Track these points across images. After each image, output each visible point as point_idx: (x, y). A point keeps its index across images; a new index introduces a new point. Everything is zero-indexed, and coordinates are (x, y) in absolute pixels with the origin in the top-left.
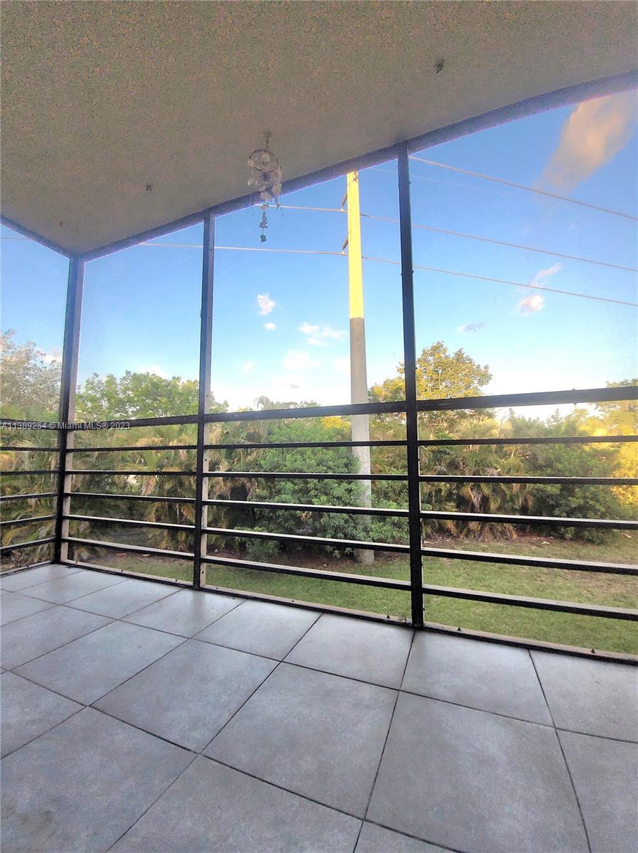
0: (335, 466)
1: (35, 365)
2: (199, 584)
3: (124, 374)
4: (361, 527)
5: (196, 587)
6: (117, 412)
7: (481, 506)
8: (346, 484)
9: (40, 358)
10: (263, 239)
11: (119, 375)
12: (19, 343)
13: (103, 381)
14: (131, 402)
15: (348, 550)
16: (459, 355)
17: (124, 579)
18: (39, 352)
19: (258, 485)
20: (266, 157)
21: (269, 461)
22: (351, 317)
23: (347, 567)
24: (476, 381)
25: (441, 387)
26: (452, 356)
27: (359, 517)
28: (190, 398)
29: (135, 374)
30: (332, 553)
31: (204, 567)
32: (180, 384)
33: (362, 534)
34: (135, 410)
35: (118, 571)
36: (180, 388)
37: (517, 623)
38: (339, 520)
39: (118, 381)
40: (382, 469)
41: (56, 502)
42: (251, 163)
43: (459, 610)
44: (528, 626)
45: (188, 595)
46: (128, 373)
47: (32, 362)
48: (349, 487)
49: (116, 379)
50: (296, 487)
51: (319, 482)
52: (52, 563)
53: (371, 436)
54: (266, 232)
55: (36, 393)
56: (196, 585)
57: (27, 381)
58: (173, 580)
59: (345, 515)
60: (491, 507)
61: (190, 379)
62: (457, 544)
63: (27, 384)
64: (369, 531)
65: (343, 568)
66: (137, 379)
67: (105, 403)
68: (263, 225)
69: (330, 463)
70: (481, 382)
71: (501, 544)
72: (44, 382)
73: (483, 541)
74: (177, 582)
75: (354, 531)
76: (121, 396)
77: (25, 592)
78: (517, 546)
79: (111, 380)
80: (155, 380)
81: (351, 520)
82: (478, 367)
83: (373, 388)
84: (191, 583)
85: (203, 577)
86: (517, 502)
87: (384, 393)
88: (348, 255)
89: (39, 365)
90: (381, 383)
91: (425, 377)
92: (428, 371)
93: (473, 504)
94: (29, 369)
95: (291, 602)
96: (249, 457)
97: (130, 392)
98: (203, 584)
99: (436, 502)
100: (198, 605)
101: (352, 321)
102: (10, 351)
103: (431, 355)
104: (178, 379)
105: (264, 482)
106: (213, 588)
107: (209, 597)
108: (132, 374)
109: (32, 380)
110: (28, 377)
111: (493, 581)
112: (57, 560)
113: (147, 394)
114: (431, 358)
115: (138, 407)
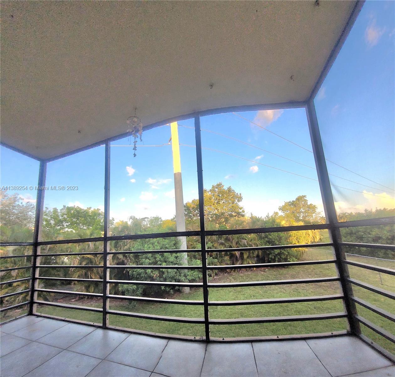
0: (169, 247)
1: (18, 205)
2: (106, 325)
3: (62, 207)
4: (182, 275)
5: (104, 327)
6: (59, 226)
7: (240, 257)
8: (175, 254)
9: (21, 201)
10: (135, 155)
11: (59, 208)
12: (10, 193)
13: (51, 211)
14: (66, 221)
15: (177, 288)
16: (229, 189)
17: (67, 323)
18: (20, 198)
19: (131, 261)
20: (135, 119)
21: (136, 248)
22: (175, 172)
23: (177, 296)
24: (236, 200)
25: (221, 203)
26: (226, 189)
27: (182, 271)
28: (95, 217)
29: (68, 207)
30: (169, 291)
31: (108, 316)
32: (90, 211)
33: (183, 278)
34: (68, 224)
35: (63, 318)
36: (90, 213)
37: (257, 310)
38: (172, 272)
39: (59, 211)
40: (192, 244)
41: (31, 282)
42: (128, 122)
43: (231, 309)
44: (261, 310)
45: (100, 332)
46: (64, 206)
47: (17, 203)
48: (176, 255)
49: (58, 210)
50: (150, 261)
51: (162, 257)
52: (28, 315)
53: (186, 228)
54: (136, 152)
55: (18, 218)
56: (104, 326)
57: (14, 212)
58: (92, 323)
59: (175, 270)
60: (245, 257)
61: (95, 208)
62: (230, 276)
63: (14, 214)
64: (187, 276)
65: (175, 297)
66: (69, 209)
67: (52, 222)
68: (135, 149)
69: (167, 245)
70: (238, 201)
71: (249, 273)
72: (22, 213)
73: (242, 273)
74: (94, 324)
75: (180, 278)
76: (61, 218)
77: (16, 334)
78: (255, 273)
79: (55, 210)
80: (78, 209)
81: (178, 272)
82: (237, 194)
83: (186, 204)
84: (101, 325)
85: (107, 322)
86: (255, 254)
87: (192, 206)
88: (171, 144)
89: (21, 205)
90: (191, 201)
91: (213, 198)
92: (215, 195)
93: (237, 257)
94: (15, 206)
95: (154, 335)
96: (126, 247)
97: (65, 216)
98: (108, 325)
99: (219, 257)
100: (105, 337)
101: (175, 174)
102: (6, 198)
103: (217, 188)
104: (90, 208)
105: (134, 259)
106: (113, 327)
107: (111, 333)
108: (66, 206)
109: (16, 212)
110: (14, 210)
111: (246, 291)
112: (31, 313)
113: (74, 216)
114: (216, 189)
115: (69, 223)
